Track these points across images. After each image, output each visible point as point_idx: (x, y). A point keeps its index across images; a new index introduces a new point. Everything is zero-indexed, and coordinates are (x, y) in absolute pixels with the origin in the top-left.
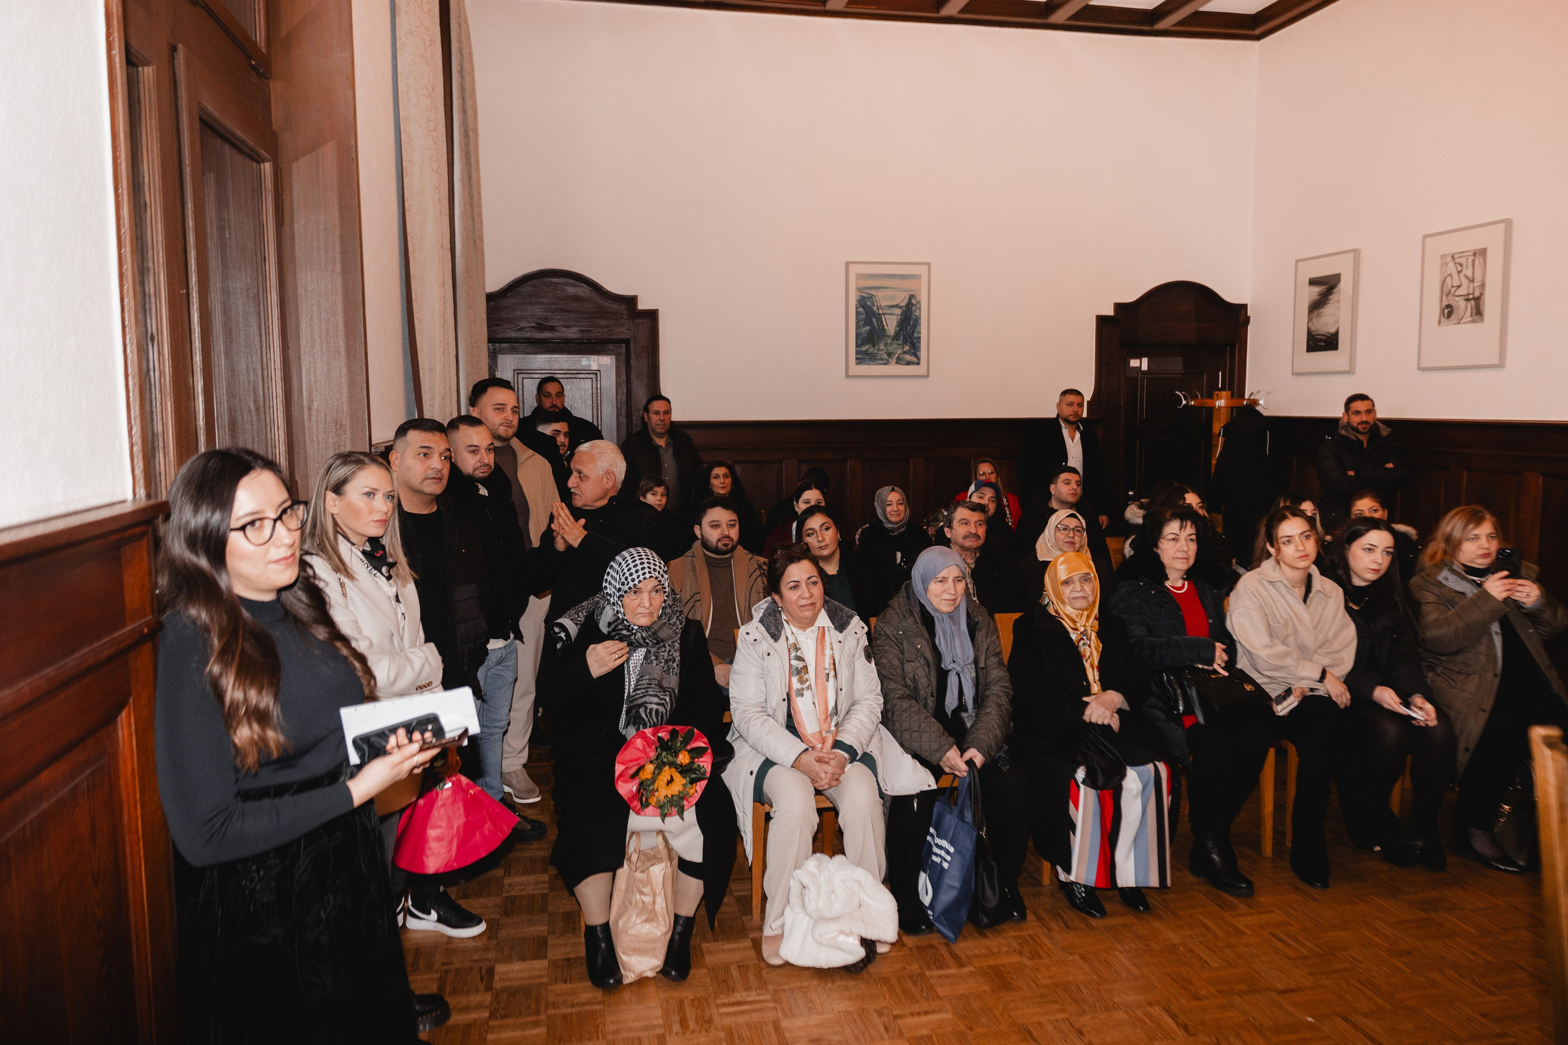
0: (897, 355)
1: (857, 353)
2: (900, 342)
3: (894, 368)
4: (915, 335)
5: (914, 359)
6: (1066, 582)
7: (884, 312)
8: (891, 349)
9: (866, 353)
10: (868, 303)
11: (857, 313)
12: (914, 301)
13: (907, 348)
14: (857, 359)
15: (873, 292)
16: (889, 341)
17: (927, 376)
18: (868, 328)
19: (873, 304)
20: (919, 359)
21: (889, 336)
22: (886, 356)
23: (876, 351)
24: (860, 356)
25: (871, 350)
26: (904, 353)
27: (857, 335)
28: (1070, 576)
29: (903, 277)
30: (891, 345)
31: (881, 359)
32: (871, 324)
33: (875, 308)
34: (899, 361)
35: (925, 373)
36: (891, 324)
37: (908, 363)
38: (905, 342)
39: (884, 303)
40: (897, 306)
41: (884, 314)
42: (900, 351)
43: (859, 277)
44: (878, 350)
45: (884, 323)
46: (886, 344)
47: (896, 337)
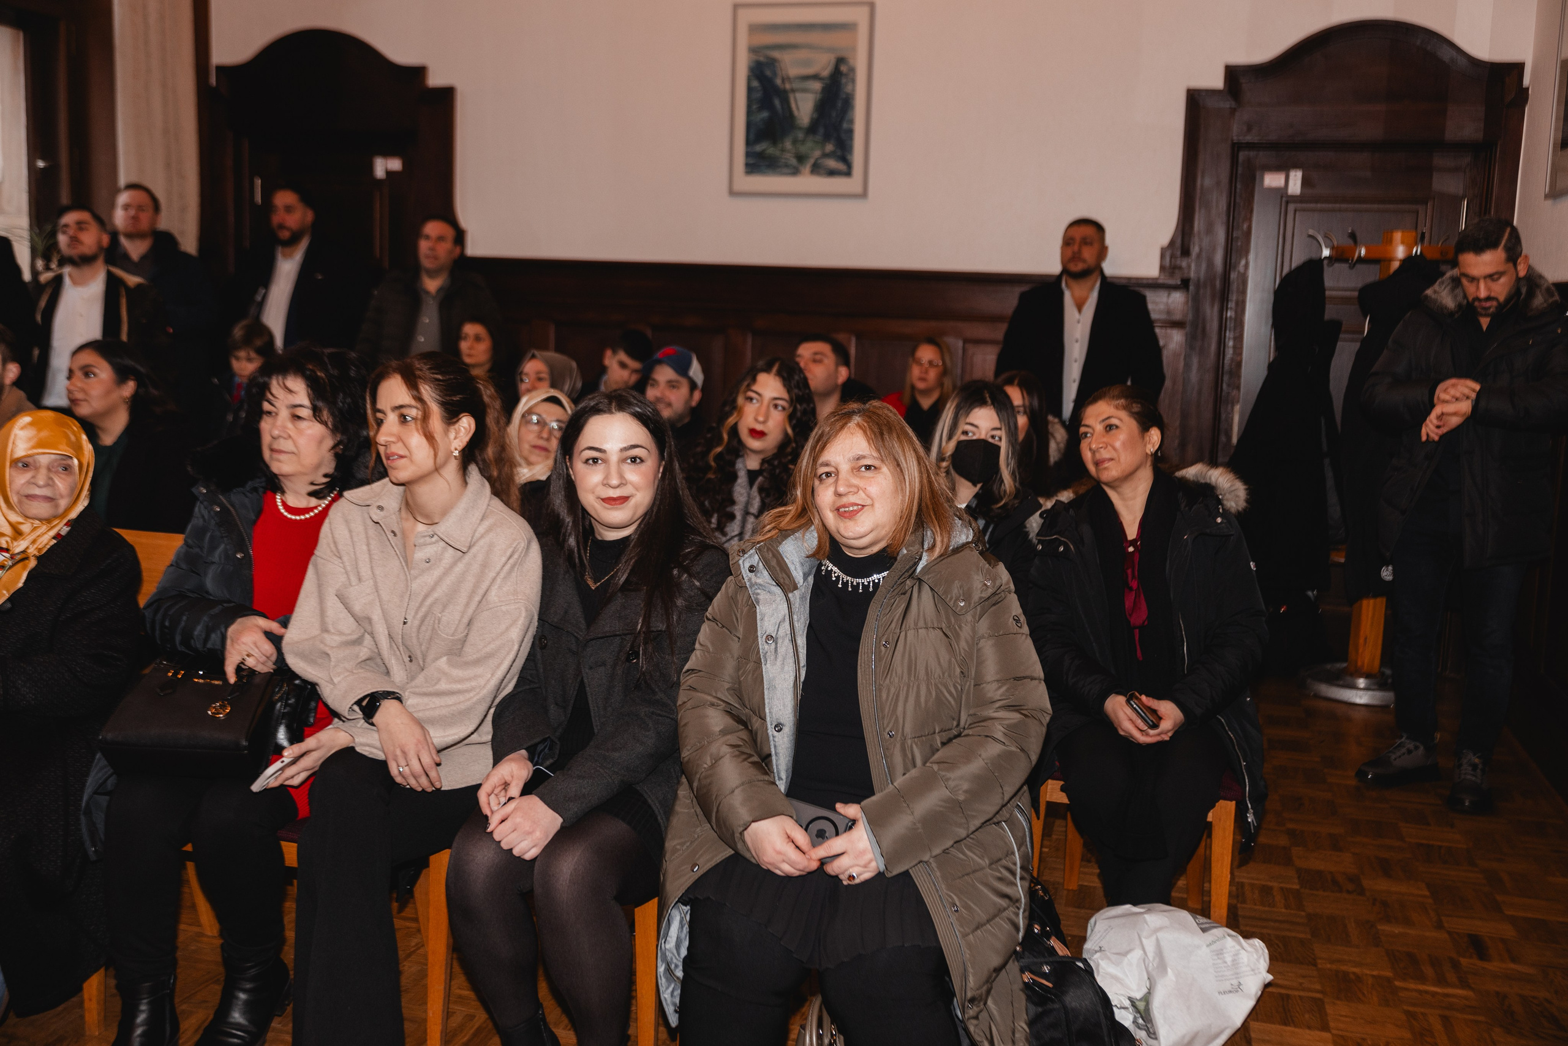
0: (812, 161)
1: (748, 155)
2: (819, 138)
3: (807, 182)
4: (845, 126)
5: (841, 166)
6: (25, 464)
7: (795, 85)
8: (803, 149)
9: (761, 156)
10: (768, 73)
11: (750, 90)
12: (843, 68)
13: (829, 147)
14: (747, 165)
15: (776, 54)
16: (800, 135)
17: (864, 195)
18: (765, 114)
19: (775, 74)
20: (849, 166)
21: (800, 128)
22: (794, 161)
23: (777, 153)
24: (751, 161)
25: (771, 151)
26: (825, 155)
27: (749, 125)
28: (30, 452)
29: (827, 27)
30: (803, 142)
31: (787, 166)
32: (770, 107)
33: (778, 82)
34: (816, 169)
35: (859, 189)
36: (804, 107)
37: (832, 173)
38: (827, 138)
39: (793, 71)
40: (816, 77)
41: (793, 91)
42: (817, 153)
43: (754, 29)
44: (783, 150)
45: (793, 106)
46: (795, 142)
47: (812, 129)
